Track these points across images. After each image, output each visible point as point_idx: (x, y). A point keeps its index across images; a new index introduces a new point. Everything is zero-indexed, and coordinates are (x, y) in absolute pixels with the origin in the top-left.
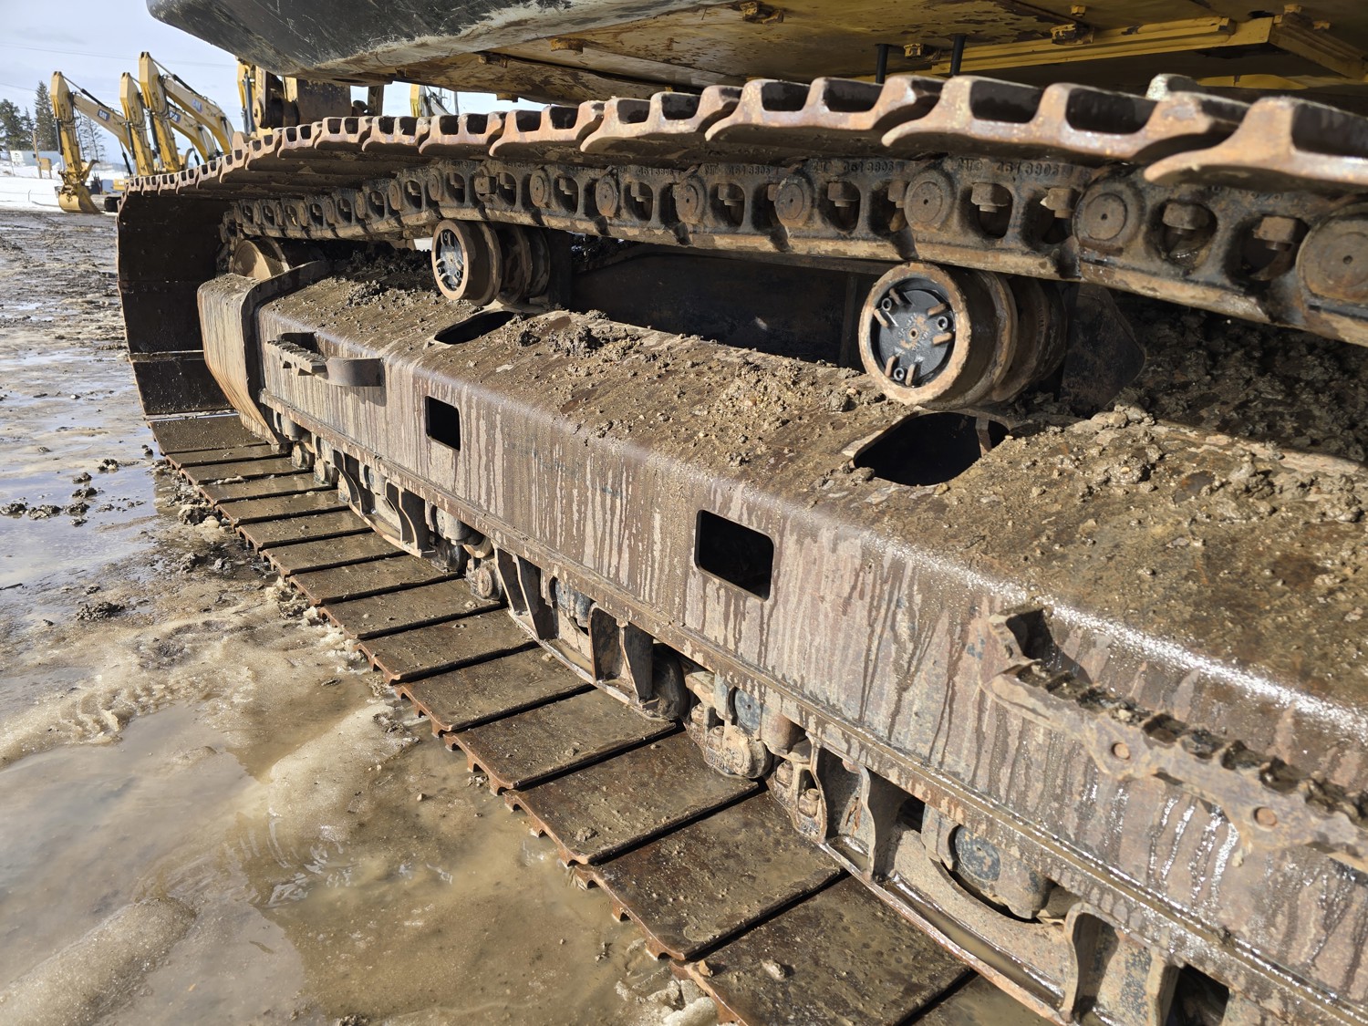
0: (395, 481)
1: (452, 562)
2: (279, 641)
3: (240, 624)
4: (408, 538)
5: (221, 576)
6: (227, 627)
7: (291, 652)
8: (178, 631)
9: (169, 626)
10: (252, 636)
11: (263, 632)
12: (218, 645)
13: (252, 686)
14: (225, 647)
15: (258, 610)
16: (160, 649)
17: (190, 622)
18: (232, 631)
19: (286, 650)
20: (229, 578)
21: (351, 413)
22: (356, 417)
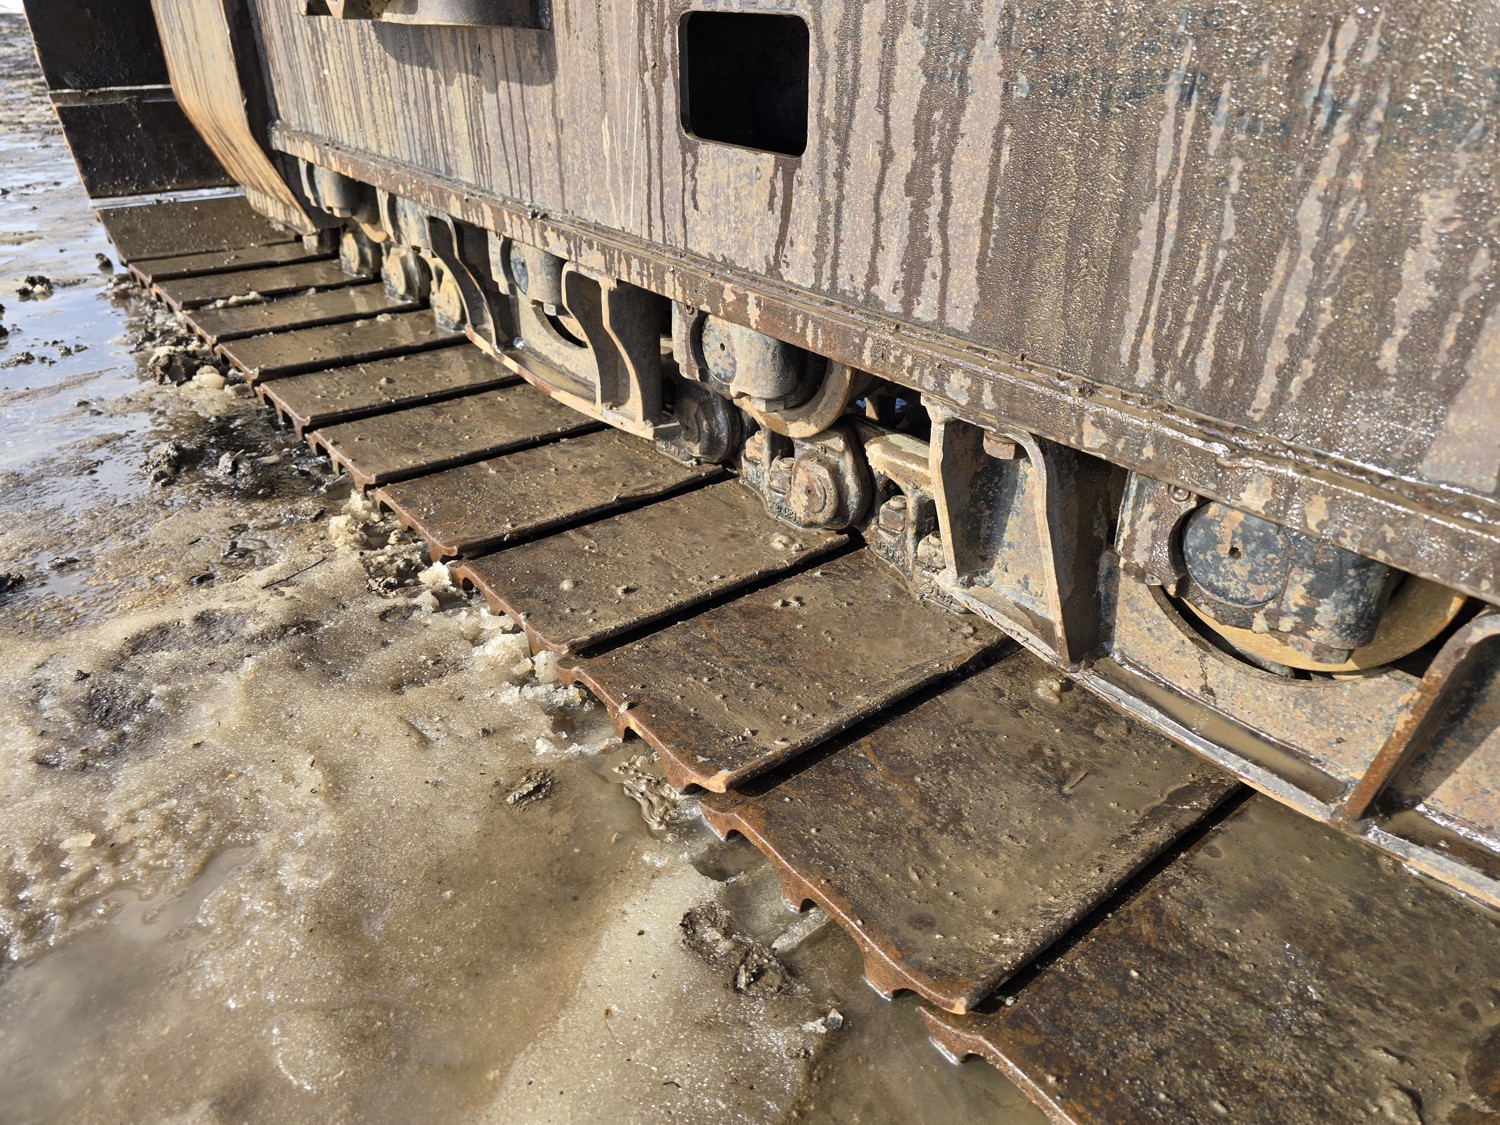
0: (591, 263)
2: (379, 662)
3: (280, 619)
4: (614, 395)
5: (231, 492)
6: (252, 628)
7: (412, 694)
8: (139, 643)
9: (115, 632)
10: (312, 650)
11: (337, 636)
12: (231, 685)
13: (327, 825)
14: (251, 688)
15: (317, 576)
16: (91, 702)
17: (165, 616)
18: (263, 639)
19: (397, 687)
20: (248, 496)
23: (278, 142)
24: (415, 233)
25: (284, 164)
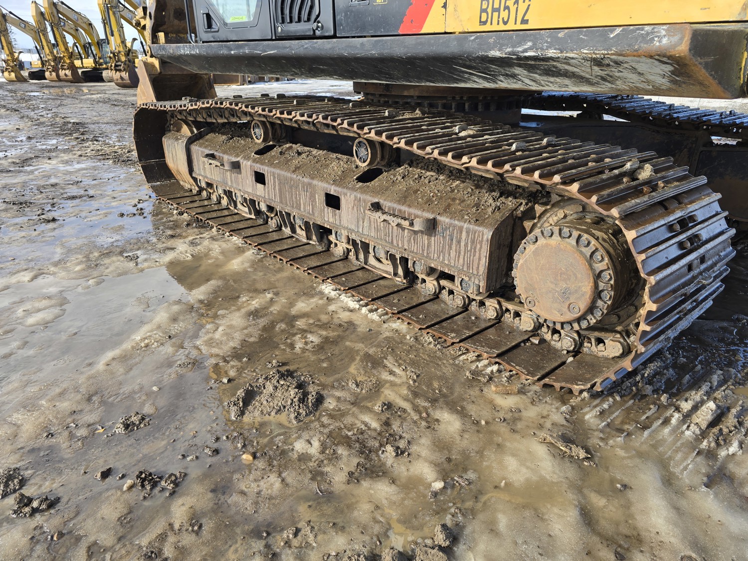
0: (246, 196)
1: (264, 220)
2: (221, 240)
3: (209, 237)
4: (250, 213)
6: (206, 238)
8: (194, 239)
9: (191, 238)
10: (214, 239)
12: (206, 242)
13: (219, 248)
15: (213, 234)
16: (192, 243)
19: (224, 241)
20: (199, 228)
21: (229, 177)
22: (231, 178)
23: (194, 175)
24: (220, 191)
25: (195, 179)
